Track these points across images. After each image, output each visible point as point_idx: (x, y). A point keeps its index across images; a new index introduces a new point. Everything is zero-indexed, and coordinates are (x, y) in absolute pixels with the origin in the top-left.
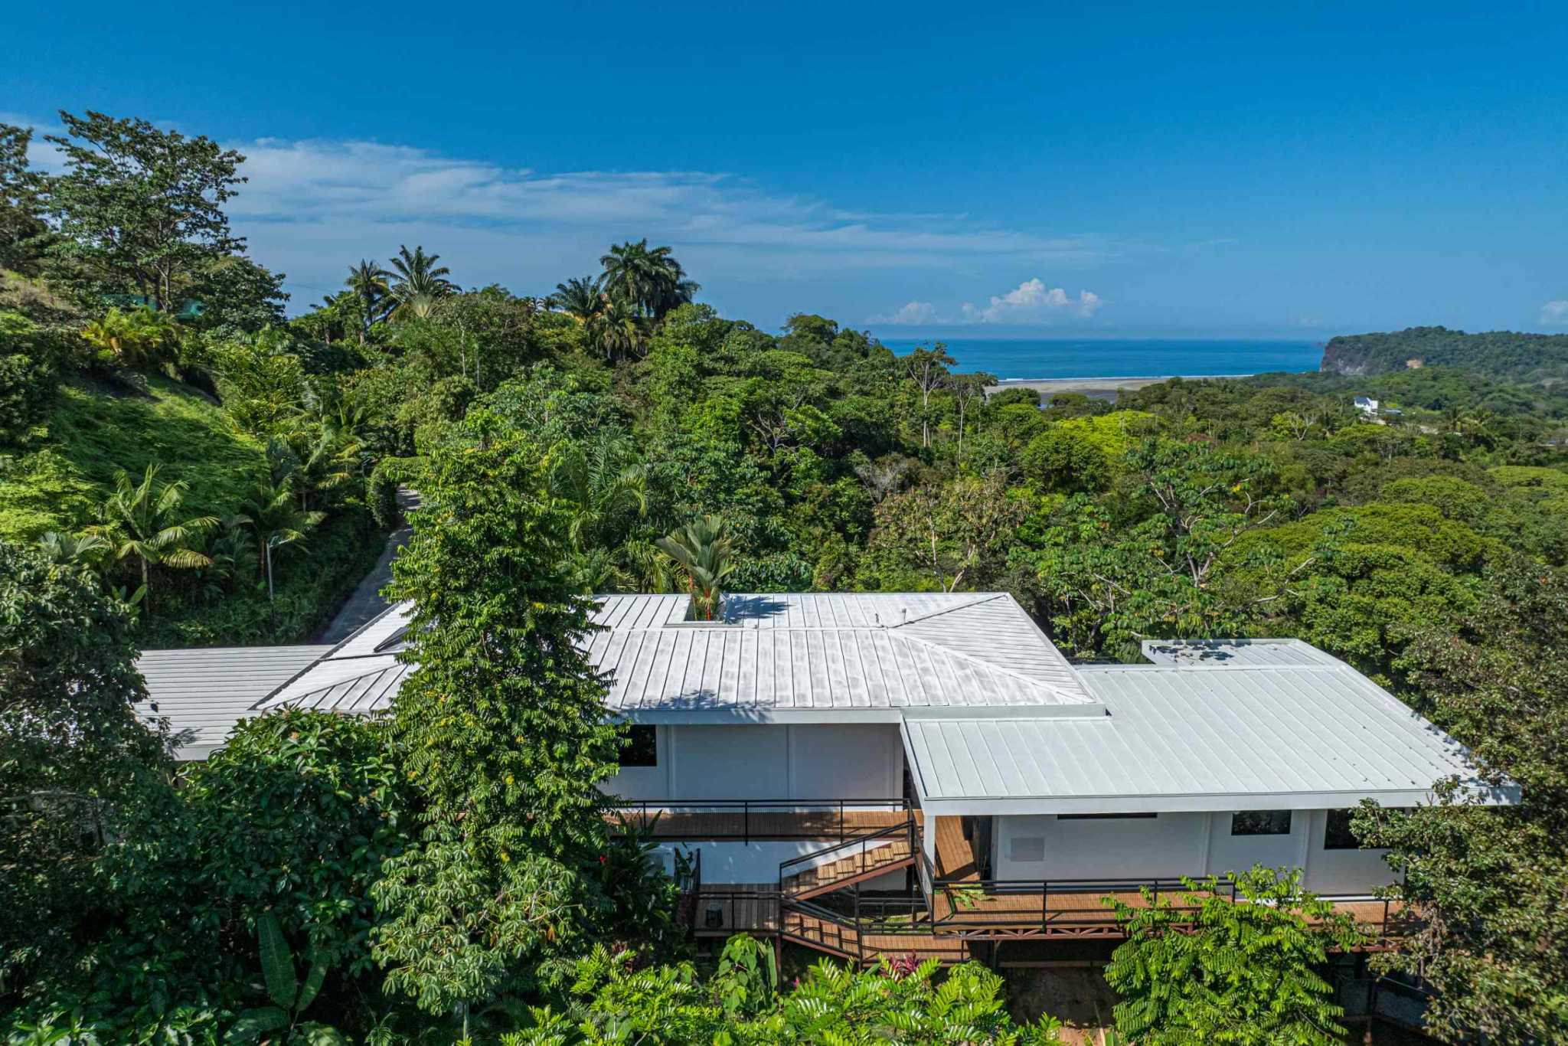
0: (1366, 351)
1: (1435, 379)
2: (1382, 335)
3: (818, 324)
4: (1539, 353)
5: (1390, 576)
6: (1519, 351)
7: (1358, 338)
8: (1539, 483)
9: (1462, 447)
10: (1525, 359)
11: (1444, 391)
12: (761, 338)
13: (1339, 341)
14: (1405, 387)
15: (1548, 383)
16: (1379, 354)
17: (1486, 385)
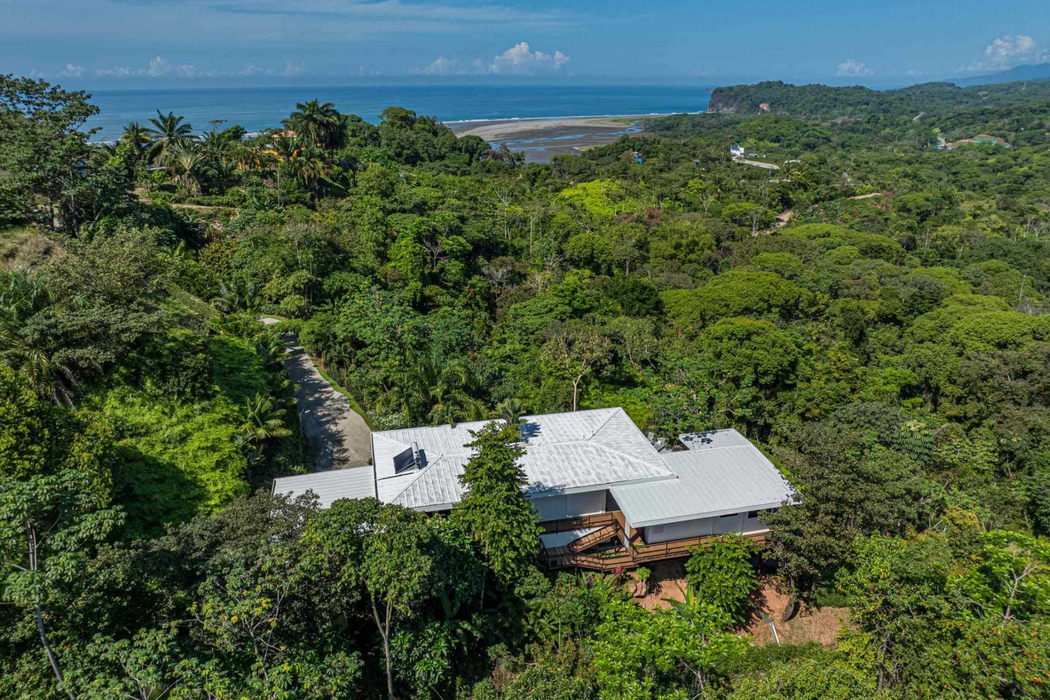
0: (736, 95)
1: (776, 122)
2: (746, 86)
3: (403, 114)
4: (835, 100)
5: (759, 339)
6: (824, 98)
7: (731, 89)
8: (829, 235)
9: (791, 189)
10: (828, 103)
11: (782, 131)
12: (369, 128)
13: (718, 92)
14: (759, 128)
15: (839, 121)
16: (743, 100)
17: (806, 126)
